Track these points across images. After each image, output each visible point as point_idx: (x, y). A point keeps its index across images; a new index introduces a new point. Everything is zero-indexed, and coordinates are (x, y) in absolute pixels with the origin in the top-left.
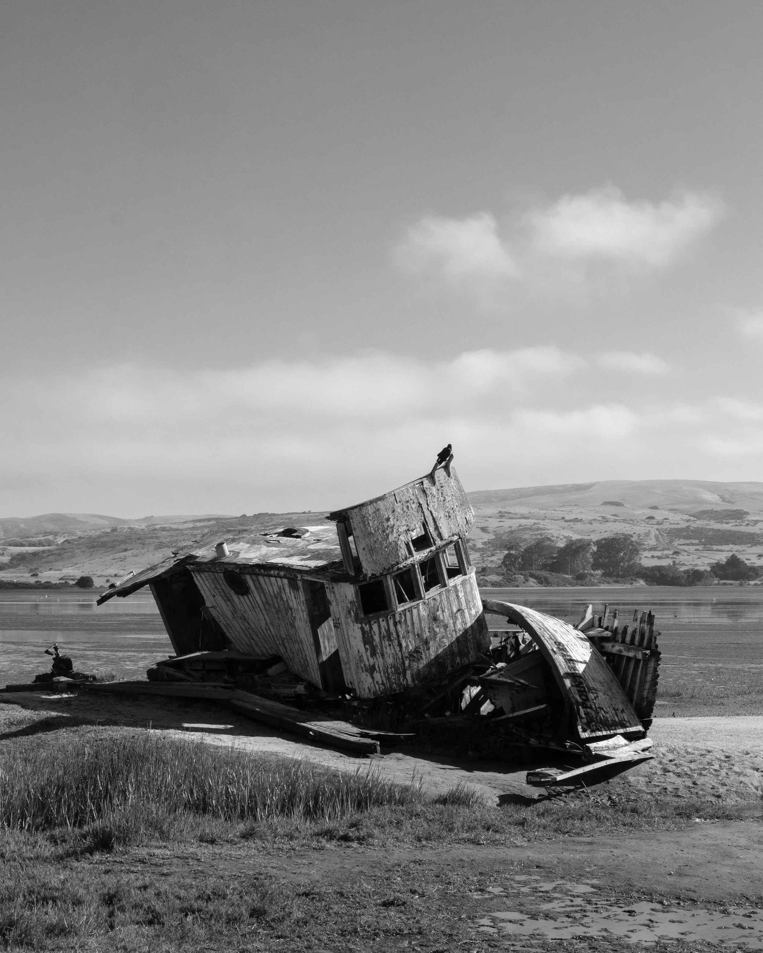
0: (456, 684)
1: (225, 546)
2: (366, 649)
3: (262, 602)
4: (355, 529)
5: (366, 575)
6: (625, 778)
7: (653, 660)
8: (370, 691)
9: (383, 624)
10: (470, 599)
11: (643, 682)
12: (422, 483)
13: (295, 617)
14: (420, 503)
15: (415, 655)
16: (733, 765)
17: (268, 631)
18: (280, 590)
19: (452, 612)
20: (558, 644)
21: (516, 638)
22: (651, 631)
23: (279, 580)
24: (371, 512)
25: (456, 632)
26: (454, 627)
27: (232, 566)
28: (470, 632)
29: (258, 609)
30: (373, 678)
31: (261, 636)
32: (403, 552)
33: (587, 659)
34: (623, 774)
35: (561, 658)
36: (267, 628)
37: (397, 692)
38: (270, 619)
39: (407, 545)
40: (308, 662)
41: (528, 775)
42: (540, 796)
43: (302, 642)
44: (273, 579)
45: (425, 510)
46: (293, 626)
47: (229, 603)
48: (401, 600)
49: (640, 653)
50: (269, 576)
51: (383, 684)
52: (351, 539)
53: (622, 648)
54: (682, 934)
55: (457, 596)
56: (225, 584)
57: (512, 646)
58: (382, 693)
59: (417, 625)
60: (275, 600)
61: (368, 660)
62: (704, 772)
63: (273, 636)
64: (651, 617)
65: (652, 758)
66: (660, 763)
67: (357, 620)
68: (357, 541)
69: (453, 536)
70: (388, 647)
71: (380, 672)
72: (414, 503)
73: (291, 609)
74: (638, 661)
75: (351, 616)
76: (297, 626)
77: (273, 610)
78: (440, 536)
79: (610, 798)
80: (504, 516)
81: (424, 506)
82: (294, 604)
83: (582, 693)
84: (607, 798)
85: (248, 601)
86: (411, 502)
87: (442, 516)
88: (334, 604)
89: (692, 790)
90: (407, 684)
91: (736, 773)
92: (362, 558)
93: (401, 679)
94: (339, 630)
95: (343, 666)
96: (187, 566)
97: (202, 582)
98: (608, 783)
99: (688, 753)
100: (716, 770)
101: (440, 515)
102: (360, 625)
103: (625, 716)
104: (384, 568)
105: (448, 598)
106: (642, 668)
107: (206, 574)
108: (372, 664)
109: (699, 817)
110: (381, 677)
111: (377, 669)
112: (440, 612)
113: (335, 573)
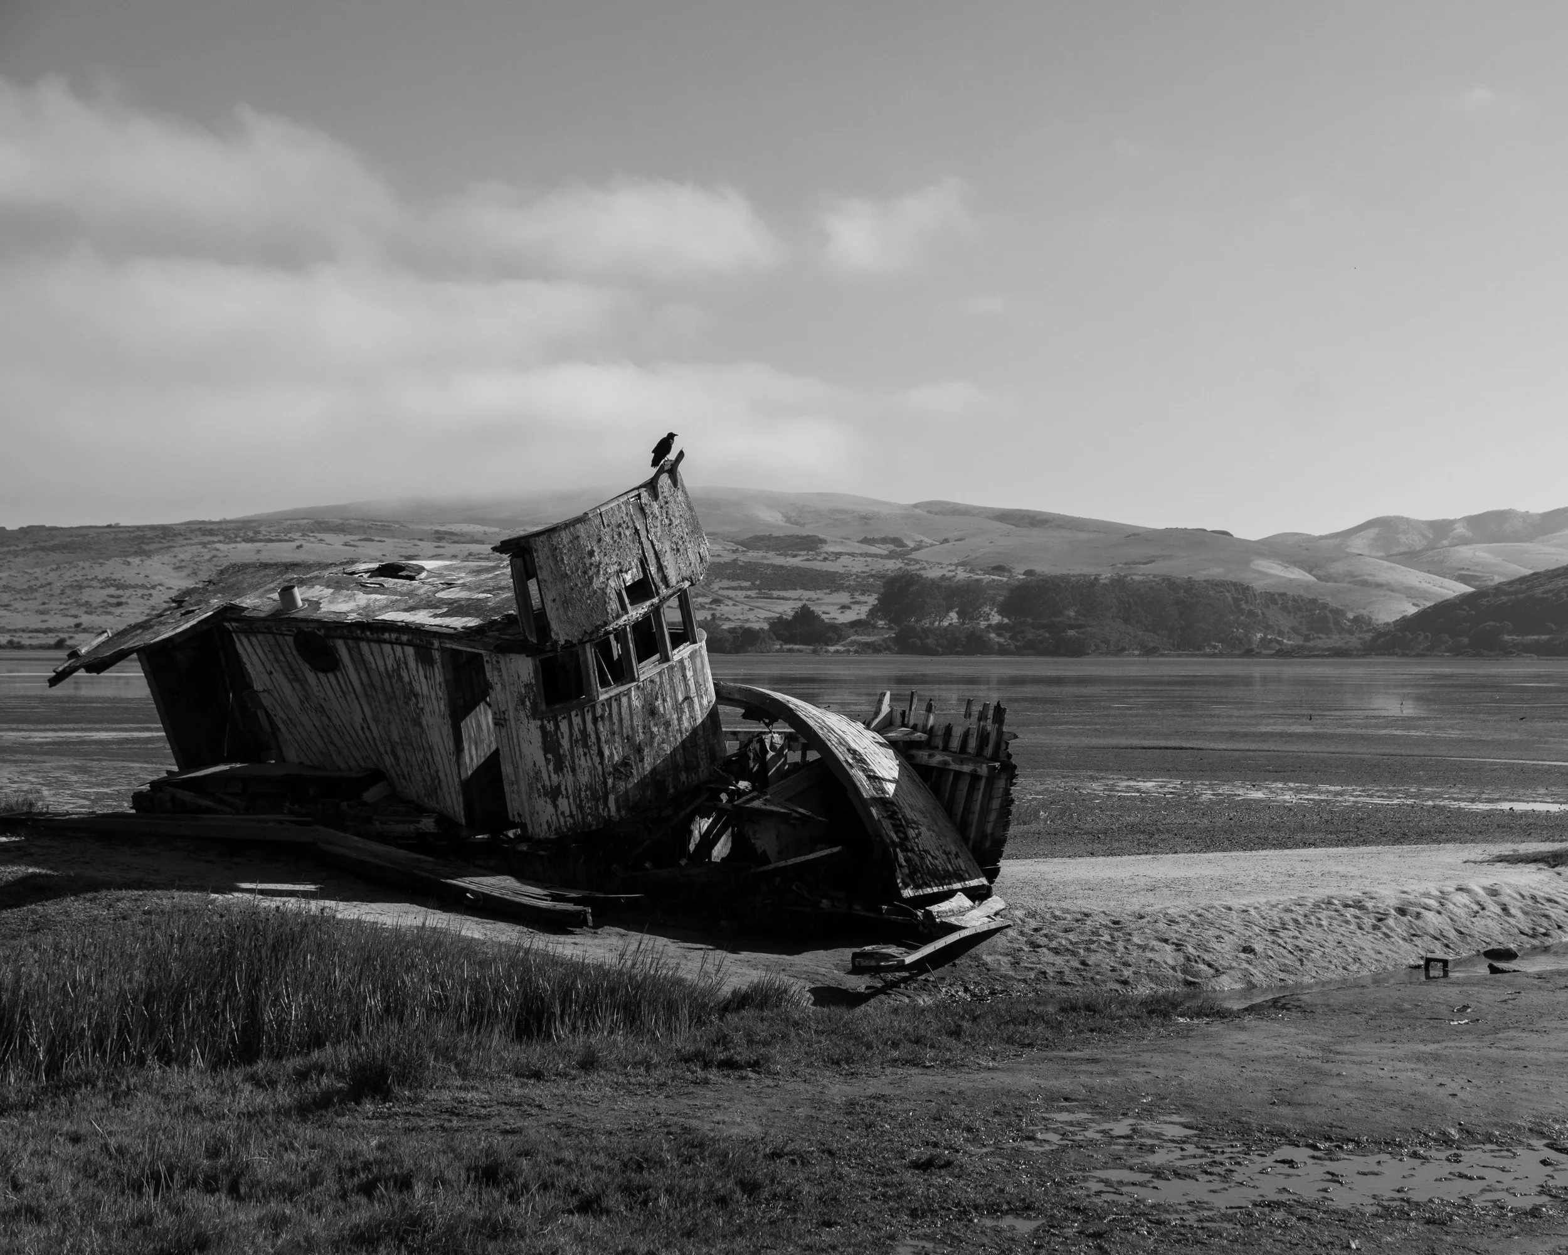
0: (682, 814)
1: (296, 590)
2: (548, 761)
3: (362, 684)
4: (541, 568)
5: (556, 642)
6: (977, 958)
7: (1004, 776)
8: (549, 827)
9: (577, 720)
10: (701, 681)
11: (985, 811)
12: (639, 496)
13: (422, 709)
14: (636, 529)
15: (622, 769)
16: (1130, 934)
17: (366, 730)
18: (398, 666)
19: (677, 701)
20: (853, 752)
21: (762, 742)
22: (1000, 733)
23: (398, 648)
24: (565, 541)
25: (681, 733)
26: (679, 725)
27: (312, 625)
28: (701, 733)
29: (353, 696)
30: (556, 807)
31: (349, 739)
32: (614, 606)
33: (896, 775)
34: (973, 951)
35: (861, 773)
36: (365, 726)
37: (594, 828)
38: (372, 710)
39: (619, 595)
40: (439, 783)
41: (855, 955)
42: (867, 988)
43: (431, 749)
44: (387, 648)
45: (643, 539)
46: (417, 722)
47: (297, 685)
48: (604, 683)
49: (984, 766)
50: (381, 641)
51: (572, 816)
52: (532, 585)
53: (949, 759)
54: (1398, 1191)
55: (684, 676)
56: (295, 653)
57: (756, 754)
58: (569, 830)
59: (626, 723)
60: (386, 682)
61: (550, 777)
62: (1093, 947)
63: (374, 739)
64: (999, 711)
65: (1009, 926)
66: (1022, 933)
67: (535, 714)
68: (543, 587)
69: (683, 581)
70: (583, 758)
71: (568, 797)
72: (628, 527)
73: (416, 695)
74: (975, 777)
75: (525, 708)
76: (424, 723)
77: (382, 697)
78: (665, 580)
79: (966, 990)
80: (444, 538)
81: (643, 533)
82: (422, 686)
83: (898, 828)
84: (962, 989)
85: (334, 683)
86: (624, 526)
87: (668, 548)
88: (498, 687)
89: (1084, 973)
90: (609, 815)
91: (1139, 946)
92: (551, 615)
93: (601, 807)
94: (503, 731)
95: (507, 788)
96: (226, 624)
97: (249, 649)
98: (954, 965)
99: (1055, 917)
100: (1108, 943)
101: (665, 547)
102: (539, 723)
103: (961, 863)
104: (586, 632)
105: (671, 679)
106: (985, 790)
107: (260, 637)
108: (555, 783)
109: (1182, 1016)
110: (570, 805)
111: (564, 792)
112: (659, 702)
113: (500, 638)
